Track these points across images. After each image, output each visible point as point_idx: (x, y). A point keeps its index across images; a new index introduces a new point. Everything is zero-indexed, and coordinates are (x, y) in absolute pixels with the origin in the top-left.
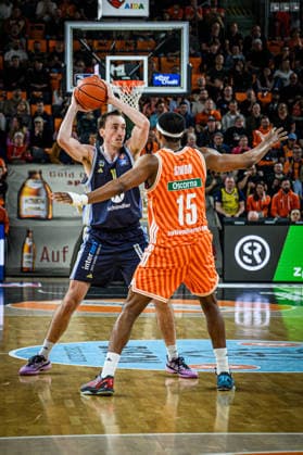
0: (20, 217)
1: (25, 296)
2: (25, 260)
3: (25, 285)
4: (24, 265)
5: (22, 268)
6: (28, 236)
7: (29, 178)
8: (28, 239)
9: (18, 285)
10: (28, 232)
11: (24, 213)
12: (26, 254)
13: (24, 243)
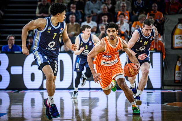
0: (173, 48)
1: (177, 98)
2: (176, 75)
3: (176, 91)
4: (176, 79)
5: (175, 80)
6: (178, 60)
7: (179, 23)
8: (178, 62)
9: (172, 91)
10: (179, 57)
11: (175, 46)
12: (177, 71)
13: (176, 64)
